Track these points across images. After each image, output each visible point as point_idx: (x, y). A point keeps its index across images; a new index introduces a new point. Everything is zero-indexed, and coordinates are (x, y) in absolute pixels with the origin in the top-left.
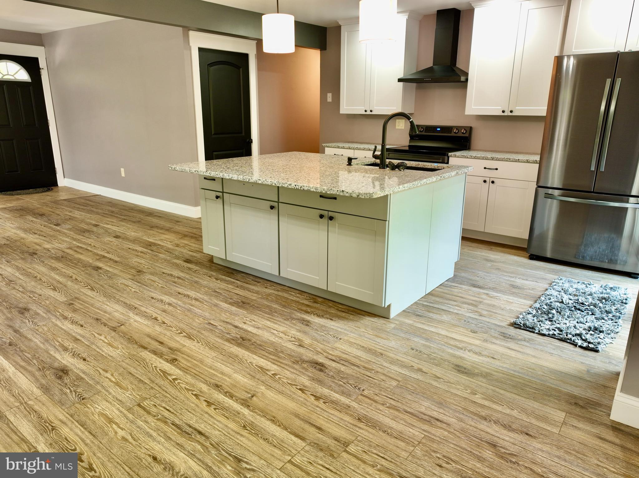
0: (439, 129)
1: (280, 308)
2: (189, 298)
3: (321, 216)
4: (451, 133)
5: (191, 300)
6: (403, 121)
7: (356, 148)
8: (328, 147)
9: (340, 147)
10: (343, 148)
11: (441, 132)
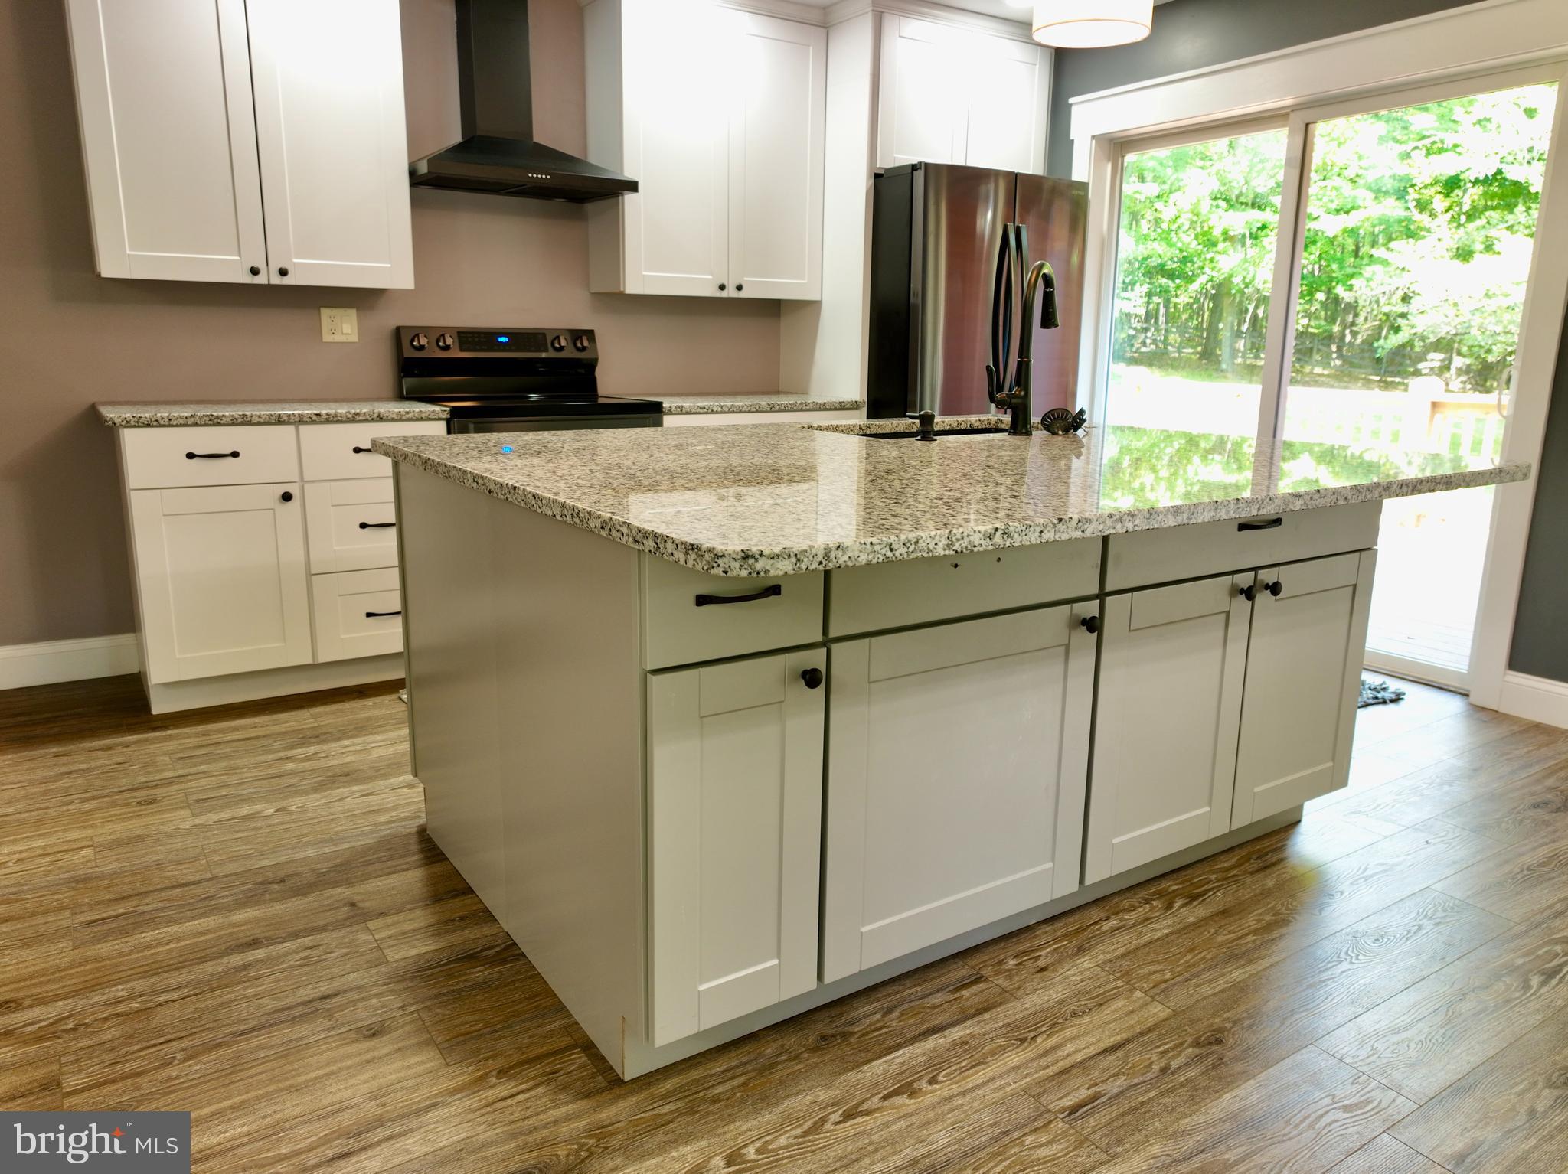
0: (503, 339)
4: (546, 350)
6: (352, 313)
7: (314, 418)
8: (148, 425)
9: (224, 420)
10: (242, 424)
11: (513, 348)
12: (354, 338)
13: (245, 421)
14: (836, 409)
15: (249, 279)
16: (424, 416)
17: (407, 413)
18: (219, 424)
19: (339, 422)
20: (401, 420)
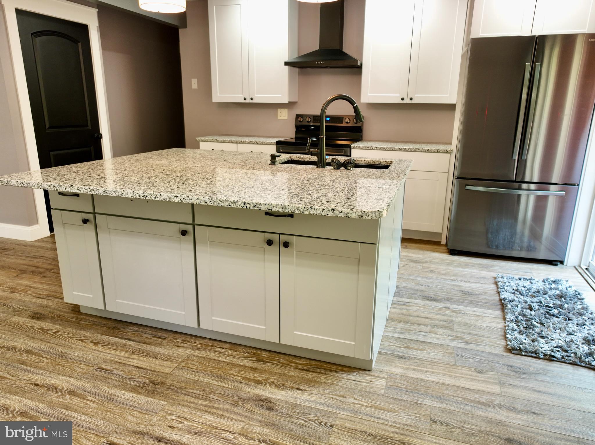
0: (329, 119)
1: (216, 383)
2: (57, 392)
3: (270, 243)
4: (342, 123)
5: (62, 395)
6: (286, 110)
7: (240, 142)
8: (203, 141)
9: (220, 141)
10: (223, 142)
11: (331, 122)
12: (286, 118)
13: (224, 142)
14: (434, 152)
15: (244, 101)
16: (269, 143)
17: (264, 142)
18: (218, 142)
19: (246, 143)
20: (262, 144)
